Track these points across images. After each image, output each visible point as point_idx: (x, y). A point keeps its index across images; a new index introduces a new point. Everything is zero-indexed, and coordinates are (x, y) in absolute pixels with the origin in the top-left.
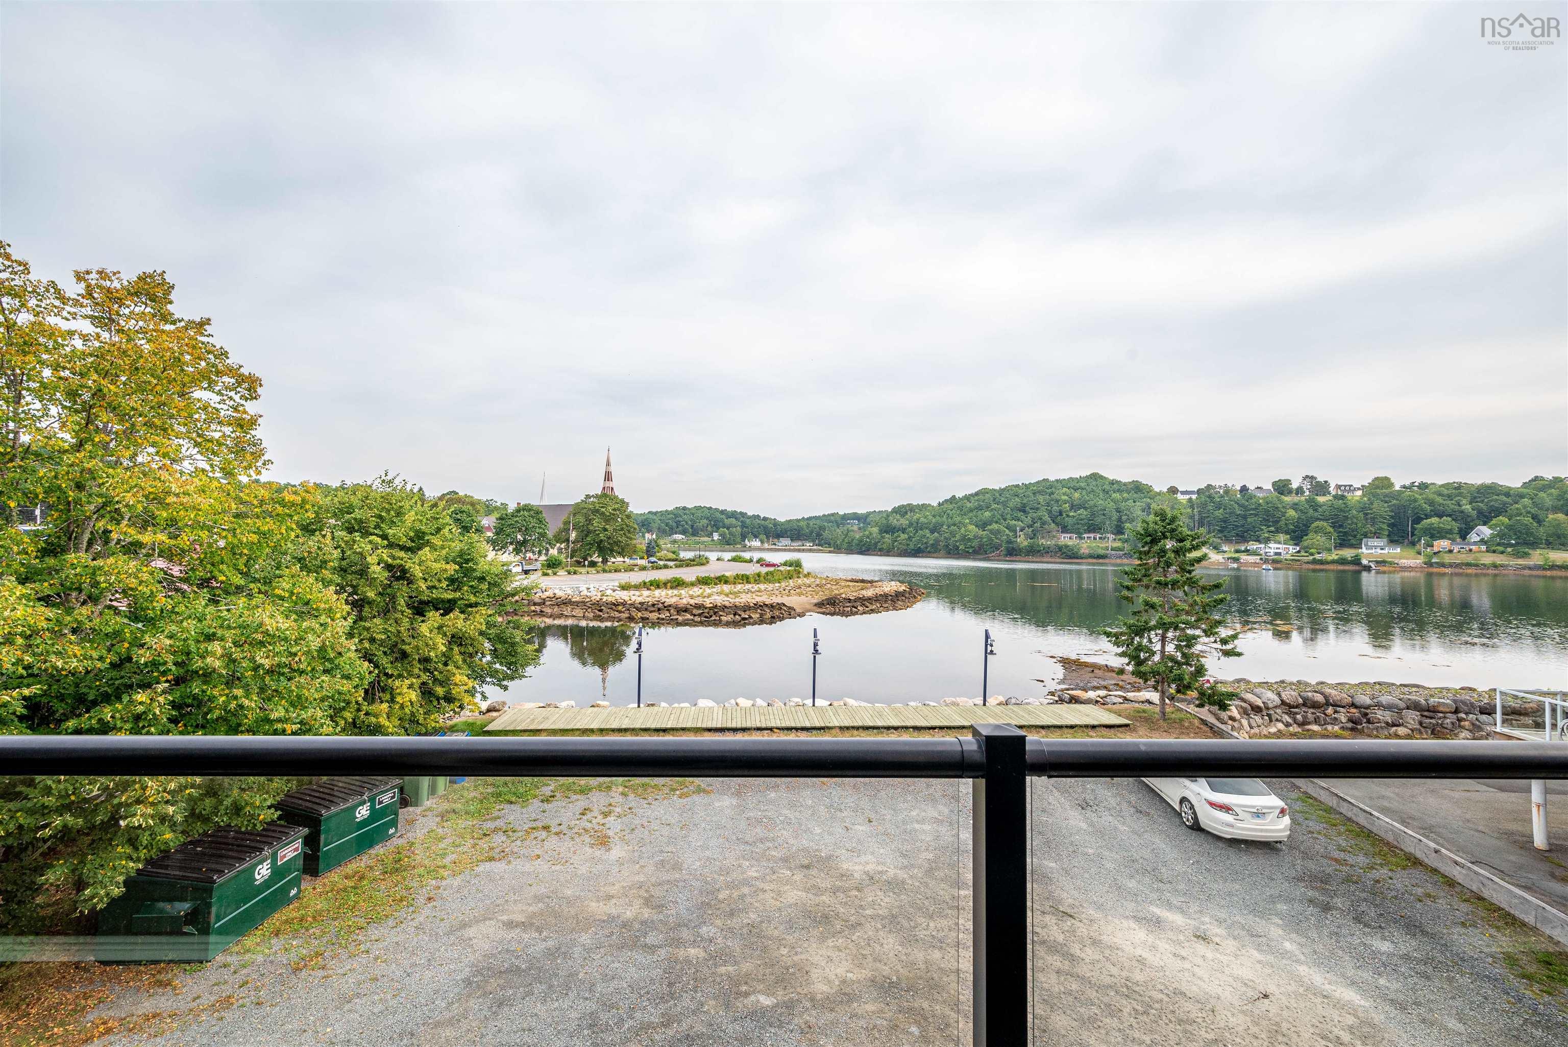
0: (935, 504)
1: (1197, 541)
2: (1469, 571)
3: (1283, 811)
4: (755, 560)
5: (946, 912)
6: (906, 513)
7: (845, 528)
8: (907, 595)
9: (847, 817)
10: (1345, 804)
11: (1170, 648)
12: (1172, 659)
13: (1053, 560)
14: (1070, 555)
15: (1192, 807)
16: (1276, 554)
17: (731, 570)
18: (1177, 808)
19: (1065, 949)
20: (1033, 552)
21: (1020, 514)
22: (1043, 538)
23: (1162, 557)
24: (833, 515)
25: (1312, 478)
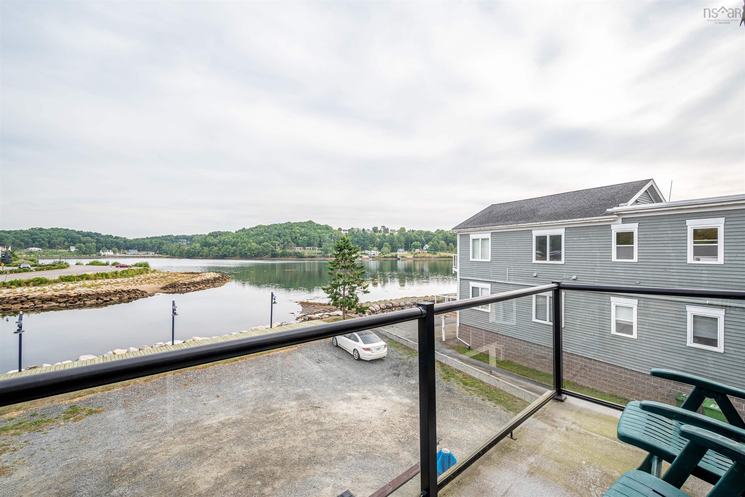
0: (234, 232)
1: (355, 250)
2: (423, 259)
3: (385, 346)
4: (110, 264)
5: (265, 426)
6: (217, 236)
7: (178, 244)
8: (221, 279)
9: (204, 398)
10: (401, 339)
11: (347, 293)
12: (347, 297)
13: (293, 259)
14: (300, 256)
15: (358, 352)
16: (374, 255)
17: (92, 271)
18: (352, 354)
19: (318, 421)
20: (284, 255)
21: (278, 238)
22: (288, 249)
23: (344, 256)
24: (169, 236)
25: (384, 227)
